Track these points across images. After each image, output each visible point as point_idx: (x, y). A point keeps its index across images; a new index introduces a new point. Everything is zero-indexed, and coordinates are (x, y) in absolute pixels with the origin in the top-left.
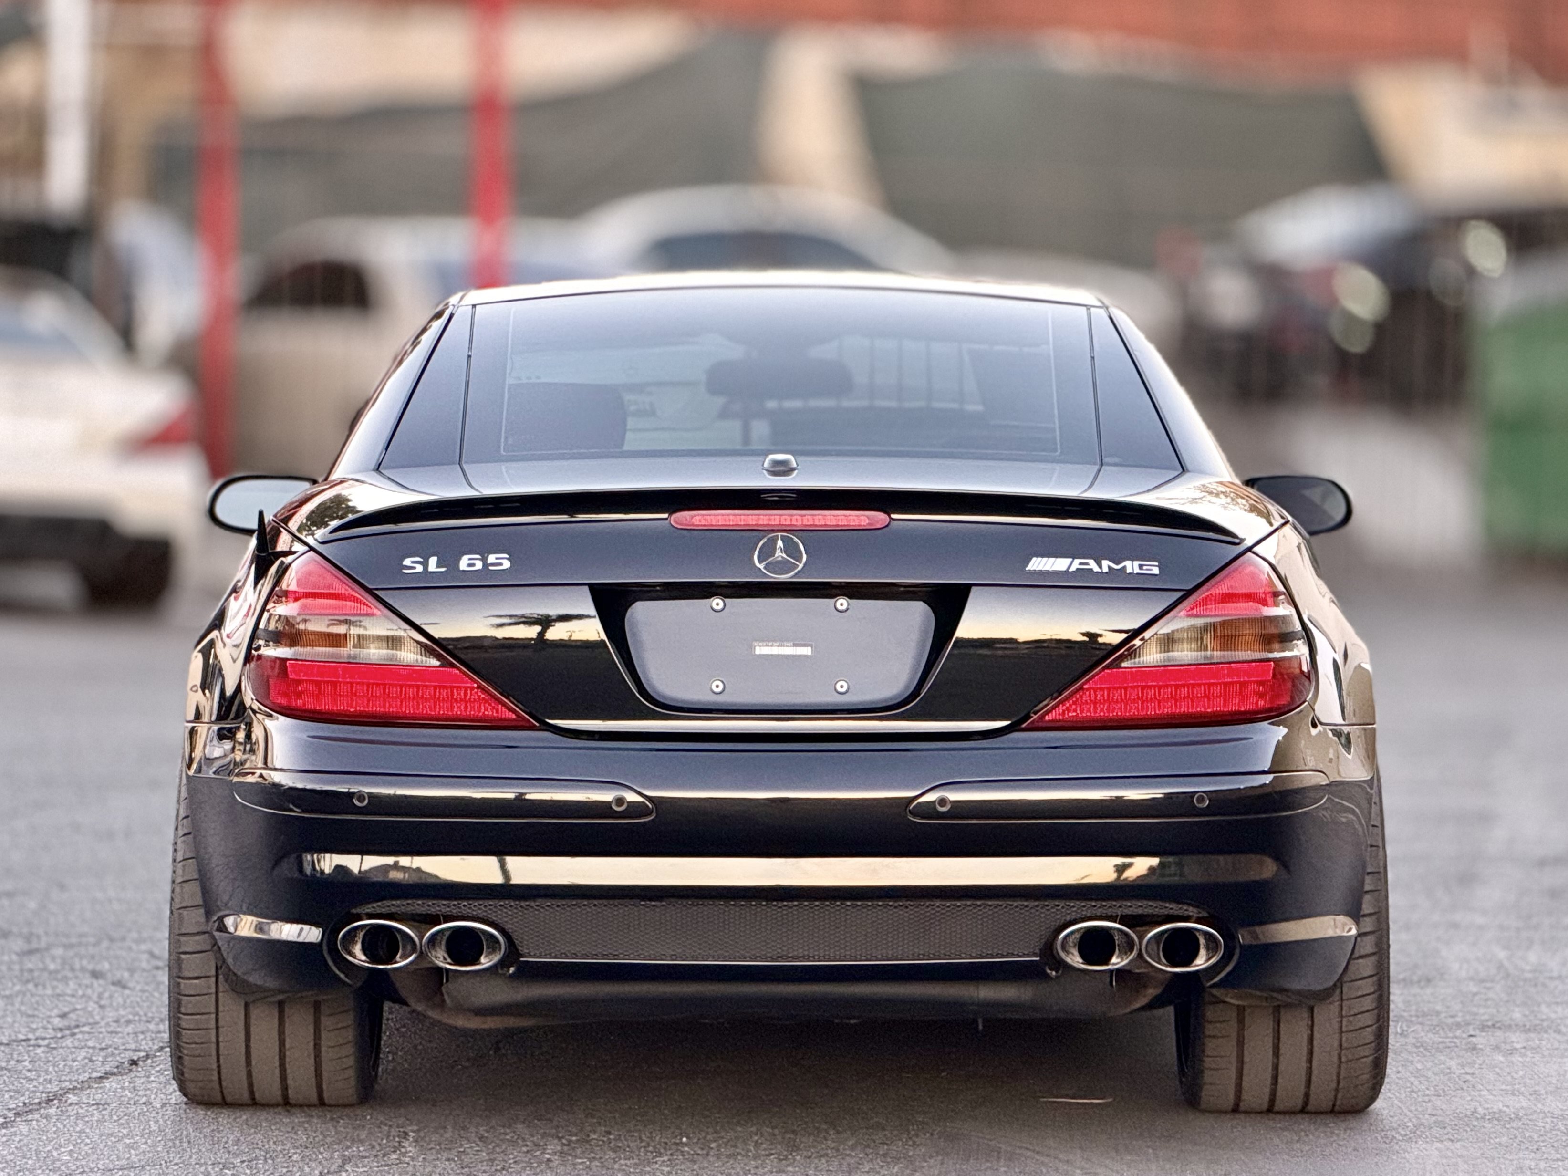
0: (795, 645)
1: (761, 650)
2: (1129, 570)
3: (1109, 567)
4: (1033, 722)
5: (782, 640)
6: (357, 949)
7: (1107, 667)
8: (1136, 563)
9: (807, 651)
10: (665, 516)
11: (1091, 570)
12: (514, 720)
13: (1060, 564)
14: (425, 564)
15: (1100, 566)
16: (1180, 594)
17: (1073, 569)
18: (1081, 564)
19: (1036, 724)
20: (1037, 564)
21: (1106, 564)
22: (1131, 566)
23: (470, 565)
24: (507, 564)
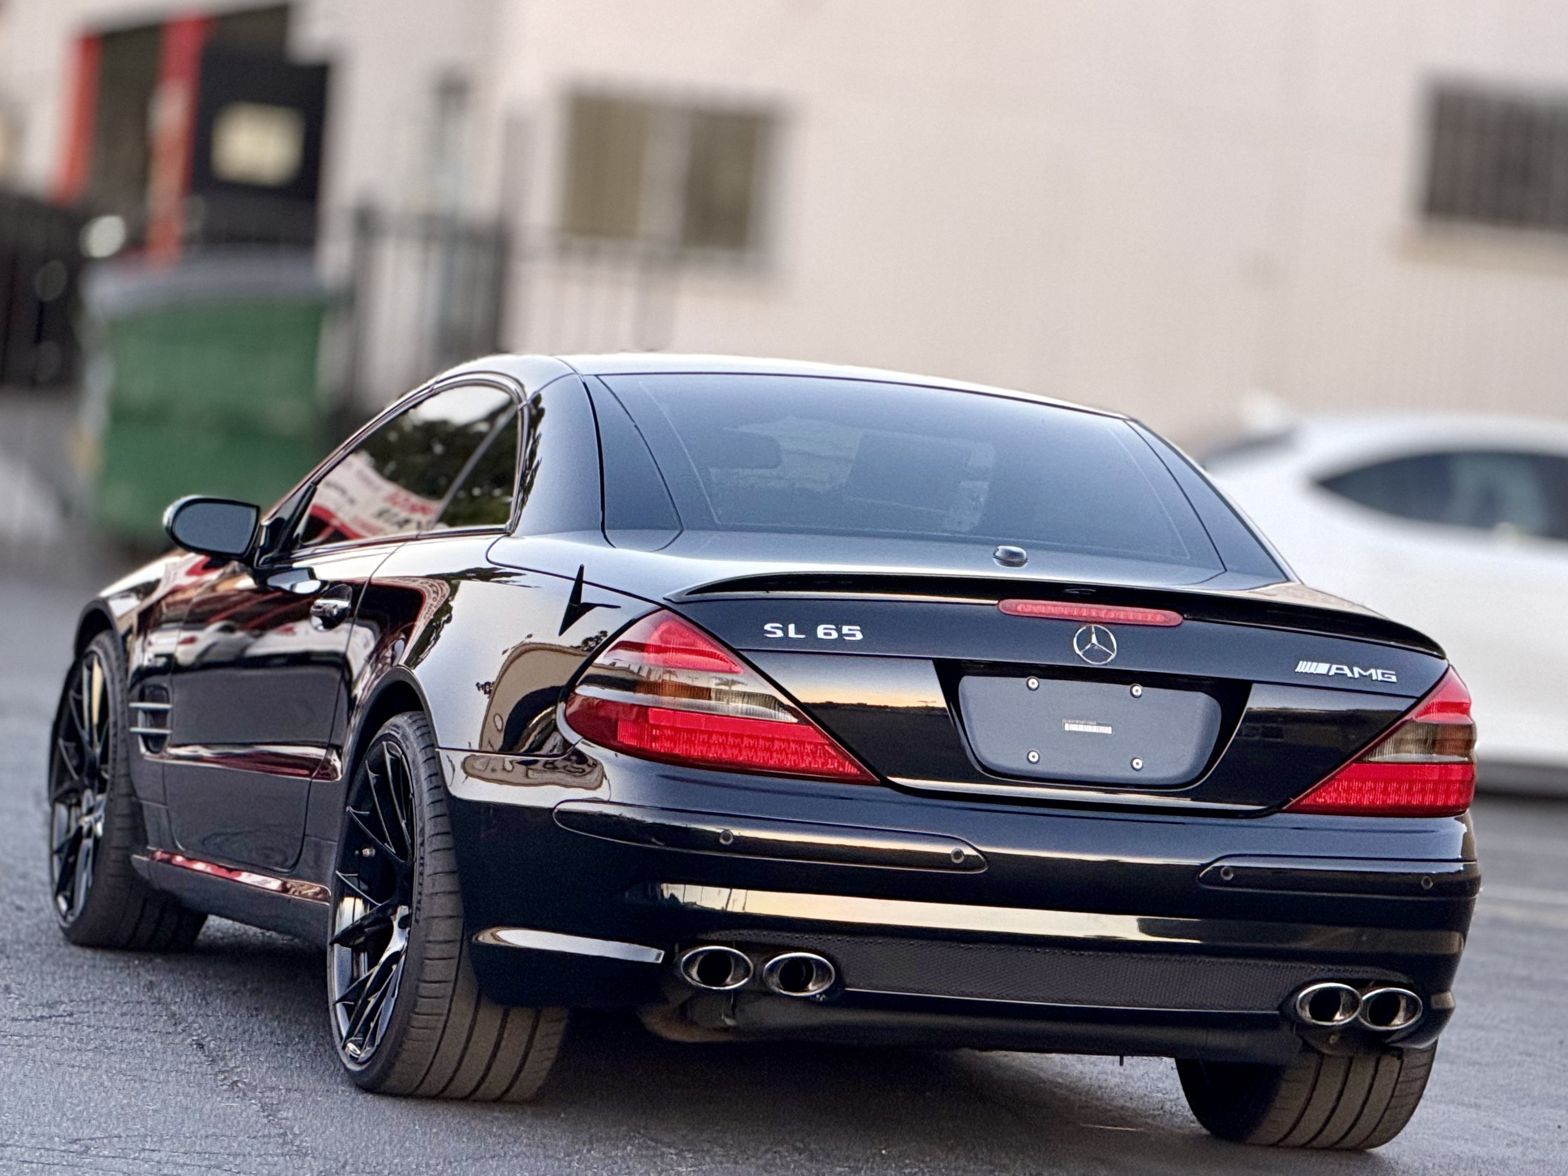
0: (1099, 724)
1: (1068, 727)
2: (1374, 678)
3: (1360, 674)
4: (1293, 805)
5: (1086, 720)
6: (694, 972)
7: (1354, 761)
8: (1380, 672)
9: (1108, 730)
10: (996, 602)
11: (1346, 675)
12: (856, 775)
13: (1322, 668)
14: (785, 630)
15: (1352, 671)
16: (1413, 701)
17: (1331, 673)
18: (1337, 669)
19: (1294, 808)
20: (1304, 667)
21: (1356, 670)
22: (1376, 674)
23: (826, 634)
24: (859, 636)
